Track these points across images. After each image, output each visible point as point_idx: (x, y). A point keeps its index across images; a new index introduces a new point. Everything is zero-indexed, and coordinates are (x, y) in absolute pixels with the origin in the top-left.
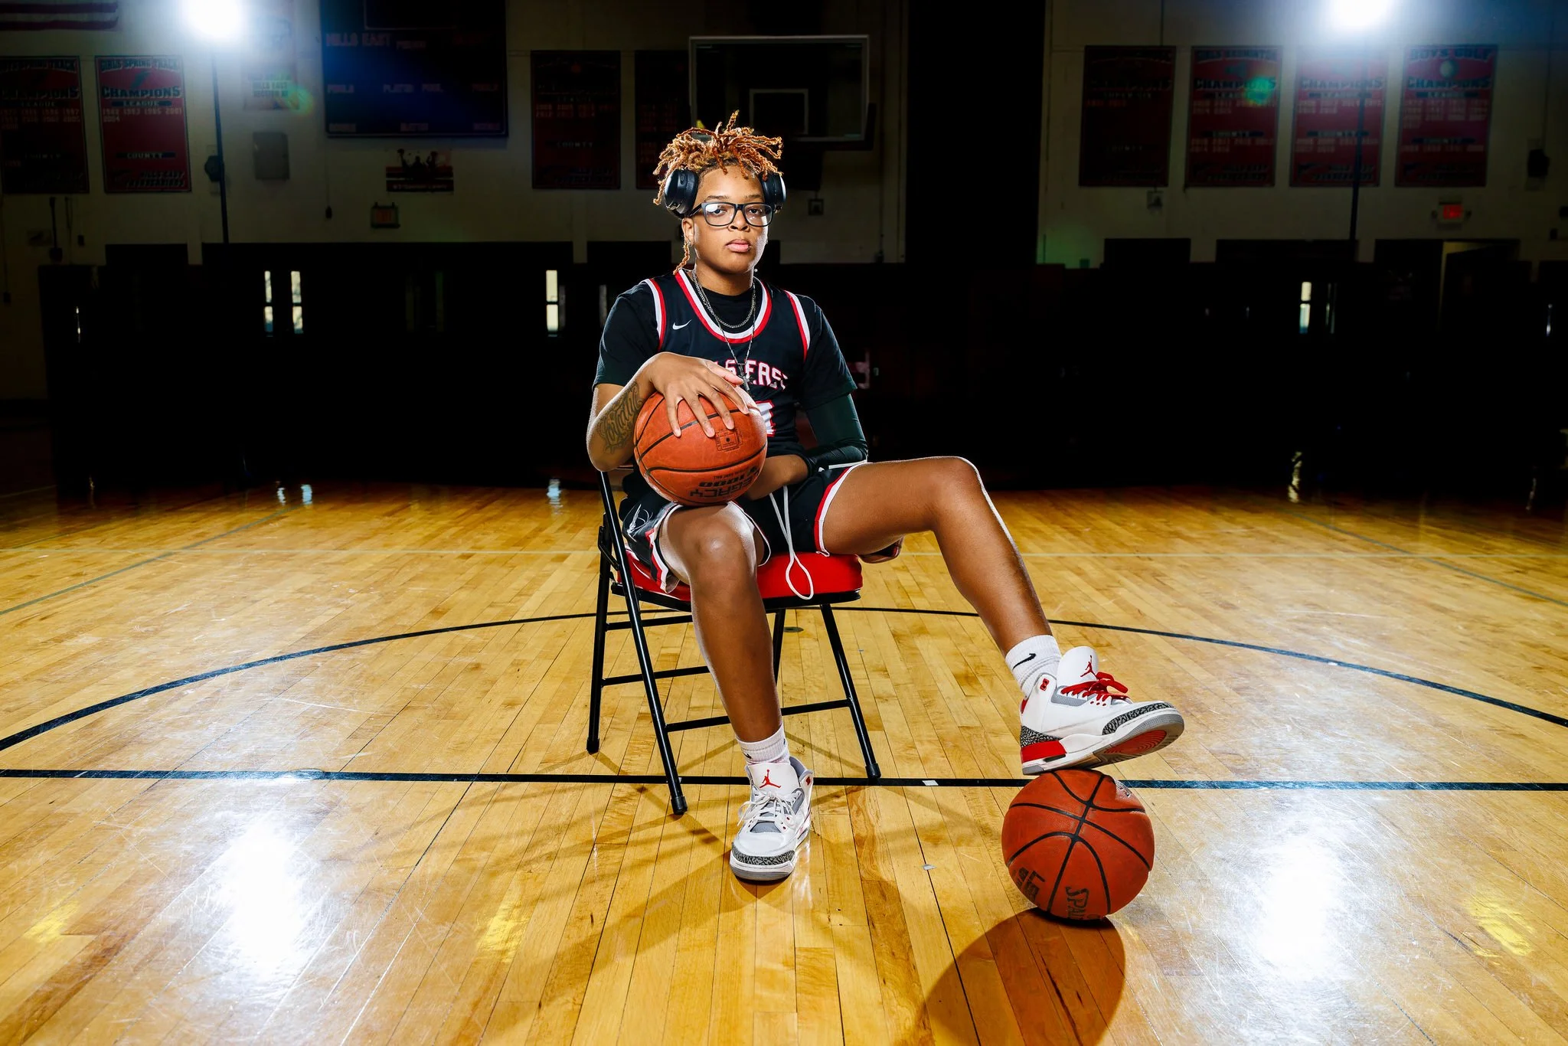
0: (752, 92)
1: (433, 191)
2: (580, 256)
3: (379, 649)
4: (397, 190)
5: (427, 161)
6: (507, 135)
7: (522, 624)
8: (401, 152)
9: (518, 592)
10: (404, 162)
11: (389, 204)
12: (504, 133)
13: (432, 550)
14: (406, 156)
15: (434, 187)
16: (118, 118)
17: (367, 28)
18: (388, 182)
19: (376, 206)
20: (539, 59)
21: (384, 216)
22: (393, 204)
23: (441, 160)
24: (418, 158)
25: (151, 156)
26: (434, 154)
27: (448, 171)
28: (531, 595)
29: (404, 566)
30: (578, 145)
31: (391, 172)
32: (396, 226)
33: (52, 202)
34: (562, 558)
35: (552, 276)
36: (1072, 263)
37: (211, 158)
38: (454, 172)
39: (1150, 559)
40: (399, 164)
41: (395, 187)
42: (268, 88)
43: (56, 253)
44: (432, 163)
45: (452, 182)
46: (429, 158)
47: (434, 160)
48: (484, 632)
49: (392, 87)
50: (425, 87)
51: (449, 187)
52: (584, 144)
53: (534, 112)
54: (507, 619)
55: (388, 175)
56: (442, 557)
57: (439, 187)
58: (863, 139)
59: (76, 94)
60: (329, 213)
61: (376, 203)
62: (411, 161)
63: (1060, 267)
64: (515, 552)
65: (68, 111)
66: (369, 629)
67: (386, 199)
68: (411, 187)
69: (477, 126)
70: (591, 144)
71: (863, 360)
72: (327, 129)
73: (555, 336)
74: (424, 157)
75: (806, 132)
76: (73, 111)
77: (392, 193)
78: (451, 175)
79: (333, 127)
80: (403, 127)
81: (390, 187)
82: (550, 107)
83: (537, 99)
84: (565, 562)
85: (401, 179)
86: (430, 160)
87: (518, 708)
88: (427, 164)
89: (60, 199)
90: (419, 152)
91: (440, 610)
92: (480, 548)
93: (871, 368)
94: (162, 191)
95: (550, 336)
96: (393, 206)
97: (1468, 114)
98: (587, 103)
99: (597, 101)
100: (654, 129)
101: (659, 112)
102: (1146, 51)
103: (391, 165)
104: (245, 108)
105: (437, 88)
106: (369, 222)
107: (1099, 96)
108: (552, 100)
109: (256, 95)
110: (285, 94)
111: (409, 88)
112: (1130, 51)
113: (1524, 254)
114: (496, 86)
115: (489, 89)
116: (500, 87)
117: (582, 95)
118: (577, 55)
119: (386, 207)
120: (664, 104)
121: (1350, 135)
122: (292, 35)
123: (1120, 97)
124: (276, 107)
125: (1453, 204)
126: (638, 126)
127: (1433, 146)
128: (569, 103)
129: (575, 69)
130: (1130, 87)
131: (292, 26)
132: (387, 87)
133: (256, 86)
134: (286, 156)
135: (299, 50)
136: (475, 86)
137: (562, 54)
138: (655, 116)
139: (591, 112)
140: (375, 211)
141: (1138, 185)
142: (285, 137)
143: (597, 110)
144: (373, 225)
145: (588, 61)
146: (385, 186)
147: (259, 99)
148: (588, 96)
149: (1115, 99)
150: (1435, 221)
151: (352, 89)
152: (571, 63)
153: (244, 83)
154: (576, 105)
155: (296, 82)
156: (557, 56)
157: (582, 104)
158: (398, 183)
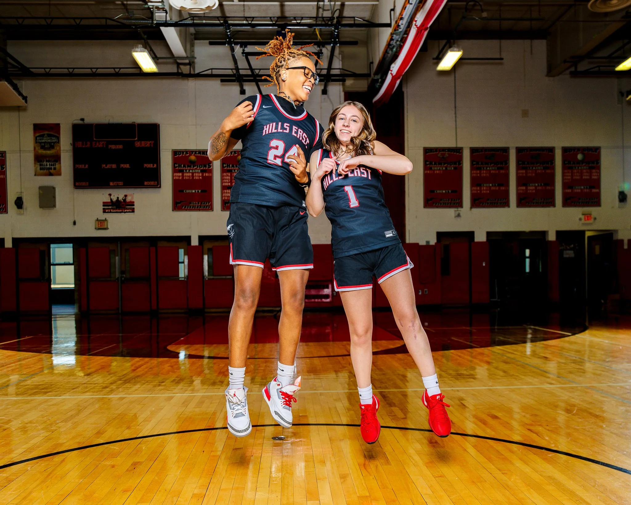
1: (125, 212)
2: (195, 242)
3: (63, 458)
4: (108, 212)
5: (123, 199)
6: (160, 187)
7: (142, 439)
8: (110, 195)
9: (144, 419)
10: (111, 199)
11: (104, 219)
12: (159, 186)
13: (105, 395)
14: (112, 197)
15: (125, 211)
17: (95, 139)
18: (104, 209)
19: (97, 220)
20: (175, 153)
21: (101, 224)
22: (106, 219)
23: (129, 199)
24: (118, 198)
26: (126, 196)
27: (132, 204)
28: (151, 421)
29: (89, 405)
30: (193, 191)
31: (105, 204)
32: (106, 229)
34: (171, 398)
35: (181, 252)
36: (422, 243)
37: (18, 198)
38: (135, 204)
39: (458, 391)
40: (109, 201)
41: (107, 211)
42: (47, 165)
44: (125, 200)
45: (134, 208)
46: (123, 198)
47: (125, 199)
48: (121, 445)
49: (106, 166)
50: (122, 165)
51: (133, 211)
52: (197, 191)
53: (173, 176)
54: (135, 436)
55: (104, 206)
56: (109, 399)
57: (128, 211)
60: (75, 223)
61: (98, 219)
62: (114, 199)
63: (417, 244)
64: (147, 396)
66: (62, 444)
67: (103, 216)
68: (114, 211)
69: (146, 183)
70: (200, 191)
71: (328, 288)
72: (75, 185)
73: (183, 279)
74: (121, 198)
77: (105, 214)
78: (134, 205)
79: (77, 184)
80: (111, 184)
81: (104, 211)
82: (181, 174)
83: (175, 170)
84: (172, 401)
85: (111, 207)
86: (124, 199)
87: (129, 493)
88: (122, 201)
90: (118, 194)
91: (101, 432)
92: (129, 394)
93: (332, 291)
95: (180, 279)
96: (106, 220)
97: (591, 176)
98: (198, 173)
99: (203, 171)
100: (229, 184)
101: (231, 176)
102: (450, 150)
103: (105, 201)
104: (35, 175)
105: (128, 166)
106: (94, 227)
107: (431, 168)
108: (181, 171)
109: (41, 169)
110: (55, 169)
111: (114, 166)
112: (443, 149)
113: (620, 236)
114: (155, 166)
115: (152, 167)
116: (157, 166)
117: (196, 169)
118: (193, 152)
119: (102, 220)
120: (234, 173)
121: (541, 185)
122: (59, 142)
123: (440, 169)
124: (51, 174)
125: (588, 216)
126: (222, 182)
127: (577, 190)
128: (190, 173)
129: (193, 158)
130: (444, 165)
131: (58, 138)
132: (104, 166)
133: (40, 165)
134: (54, 197)
135: (62, 149)
136: (145, 165)
137: (187, 151)
138: (229, 178)
139: (200, 176)
140: (97, 222)
141: (450, 207)
142: (54, 188)
143: (202, 176)
144: (96, 228)
145: (198, 154)
146: (102, 210)
147: (42, 171)
148: (198, 169)
149: (437, 170)
150: (581, 222)
151: (87, 166)
152: (190, 155)
153: (35, 164)
154: (193, 173)
155: (60, 163)
156: (183, 152)
157: (196, 173)
158: (108, 209)
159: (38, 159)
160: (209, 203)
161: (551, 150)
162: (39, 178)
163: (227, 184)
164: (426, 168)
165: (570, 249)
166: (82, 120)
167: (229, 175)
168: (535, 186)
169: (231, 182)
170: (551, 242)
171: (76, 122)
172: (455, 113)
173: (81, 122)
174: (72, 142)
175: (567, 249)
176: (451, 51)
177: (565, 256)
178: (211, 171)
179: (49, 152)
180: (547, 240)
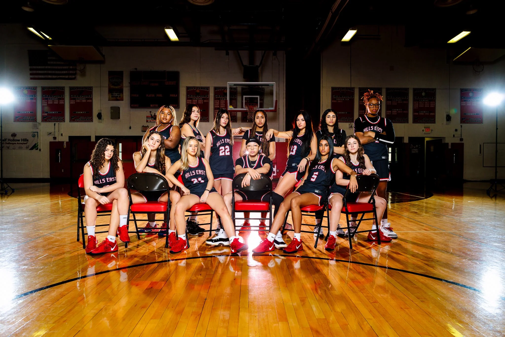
0: (244, 97)
6: (179, 108)
8: (151, 112)
10: (151, 114)
16: (74, 103)
17: (142, 80)
18: (147, 120)
19: (143, 126)
20: (188, 88)
25: (83, 113)
31: (147, 117)
33: (55, 124)
37: (99, 113)
41: (149, 121)
42: (115, 95)
43: (55, 138)
49: (149, 95)
50: (158, 95)
53: (187, 102)
58: (274, 109)
59: (63, 96)
60: (130, 128)
62: (153, 114)
65: (61, 101)
67: (146, 124)
68: (153, 121)
72: (131, 106)
75: (259, 107)
76: (62, 101)
77: (148, 123)
79: (132, 105)
80: (151, 106)
82: (191, 101)
83: (188, 99)
89: (57, 124)
93: (277, 169)
94: (85, 121)
96: (148, 126)
97: (430, 105)
98: (201, 100)
99: (203, 99)
100: (219, 107)
101: (220, 102)
102: (347, 88)
103: (147, 115)
104: (109, 100)
105: (161, 96)
106: (141, 130)
107: (335, 99)
108: (191, 99)
109: (112, 97)
110: (120, 97)
111: (153, 96)
112: (343, 88)
113: (447, 141)
114: (177, 95)
115: (175, 96)
116: (178, 96)
117: (200, 98)
118: (198, 88)
119: (146, 126)
120: (221, 100)
121: (400, 110)
122: (122, 82)
123: (341, 100)
124: (117, 100)
125: (427, 128)
126: (214, 106)
127: (422, 113)
128: (196, 100)
129: (198, 91)
130: (343, 97)
131: (122, 79)
132: (147, 95)
133: (112, 95)
134: (119, 113)
135: (124, 85)
136: (171, 95)
137: (194, 87)
138: (219, 103)
139: (202, 102)
140: (143, 127)
141: (346, 122)
142: (119, 108)
143: (203, 102)
144: (142, 131)
145: (201, 89)
146: (146, 121)
147: (113, 98)
148: (201, 98)
149: (339, 100)
150: (423, 132)
151: (138, 95)
152: (197, 90)
153: (109, 94)
154: (198, 100)
155: (123, 94)
156: (193, 88)
157: (199, 100)
158: (149, 120)
159: (111, 91)
160: (207, 117)
161: (407, 89)
162: (111, 102)
163: (217, 107)
164: (333, 99)
165: (416, 148)
166: (136, 69)
167: (219, 101)
168: (397, 111)
169: (220, 106)
170: (405, 143)
171: (132, 70)
172: (351, 68)
173: (135, 70)
174: (129, 81)
175: (414, 148)
176: (350, 30)
177: (413, 152)
178: (208, 99)
179: (116, 87)
180: (403, 142)
